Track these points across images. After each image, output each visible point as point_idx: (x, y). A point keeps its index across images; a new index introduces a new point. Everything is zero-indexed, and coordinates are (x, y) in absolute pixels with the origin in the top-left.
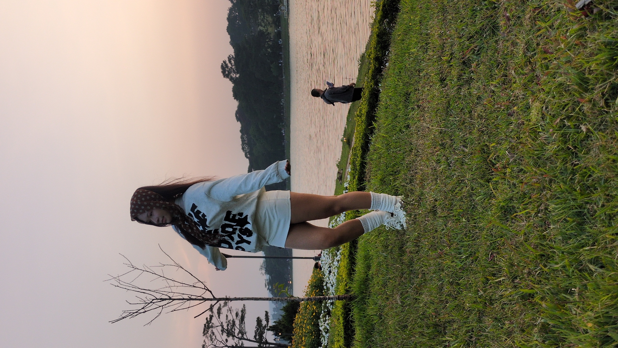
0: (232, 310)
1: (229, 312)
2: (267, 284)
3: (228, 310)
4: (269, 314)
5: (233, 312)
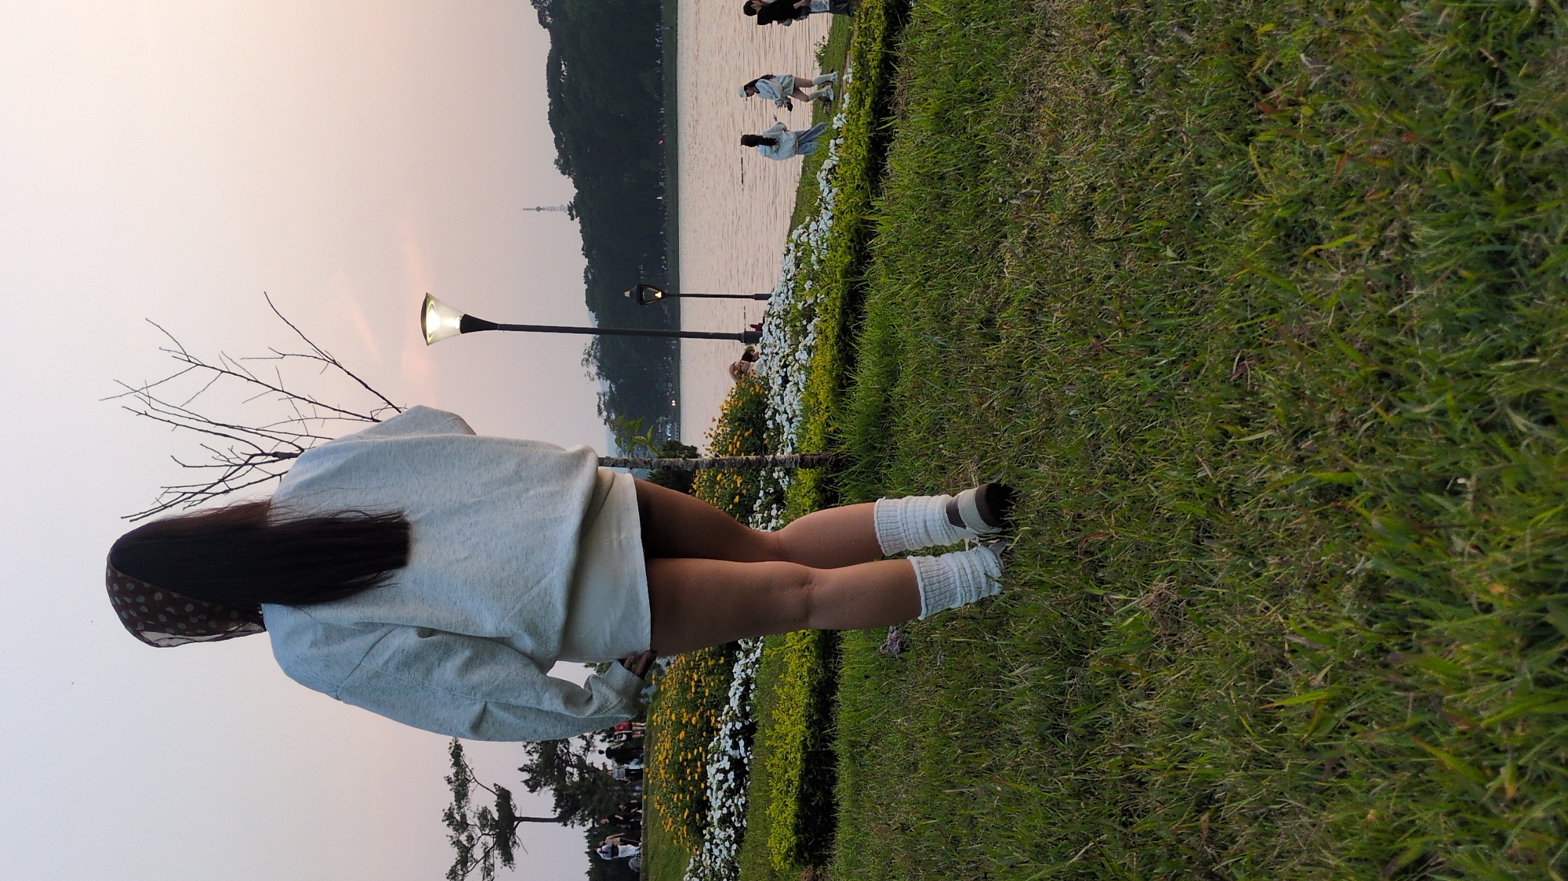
2: (602, 406)
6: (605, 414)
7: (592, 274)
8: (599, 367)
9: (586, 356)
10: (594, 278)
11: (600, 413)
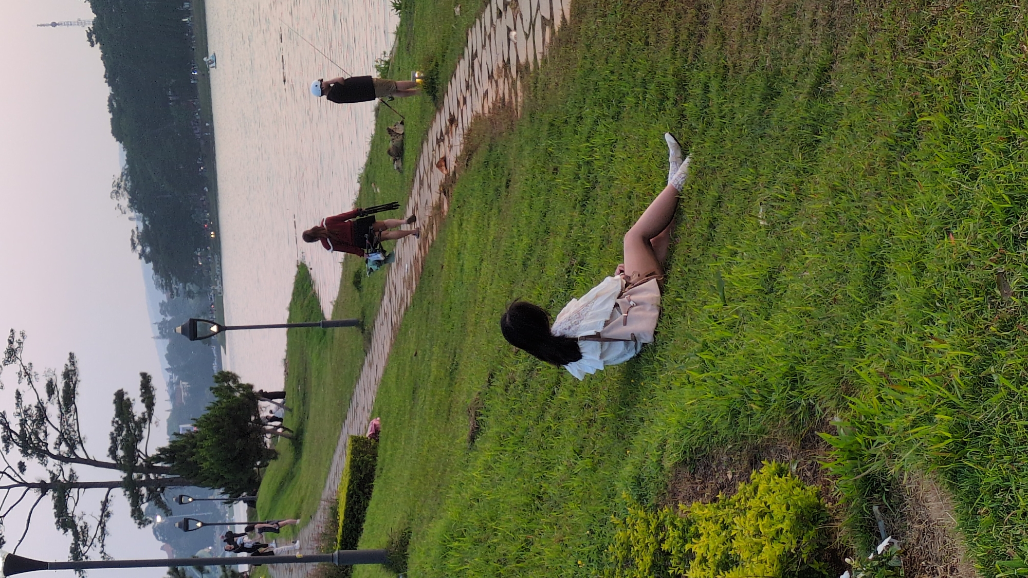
0: (32, 373)
1: (25, 380)
2: (136, 240)
3: (20, 374)
4: (154, 383)
5: (37, 379)
6: (139, 248)
7: (116, 101)
8: (130, 201)
9: (116, 188)
10: (118, 105)
11: (134, 247)
